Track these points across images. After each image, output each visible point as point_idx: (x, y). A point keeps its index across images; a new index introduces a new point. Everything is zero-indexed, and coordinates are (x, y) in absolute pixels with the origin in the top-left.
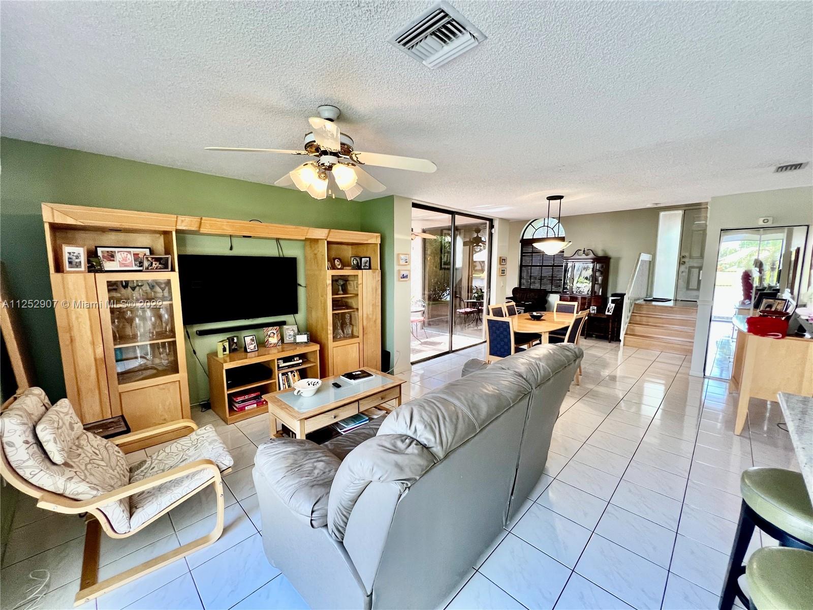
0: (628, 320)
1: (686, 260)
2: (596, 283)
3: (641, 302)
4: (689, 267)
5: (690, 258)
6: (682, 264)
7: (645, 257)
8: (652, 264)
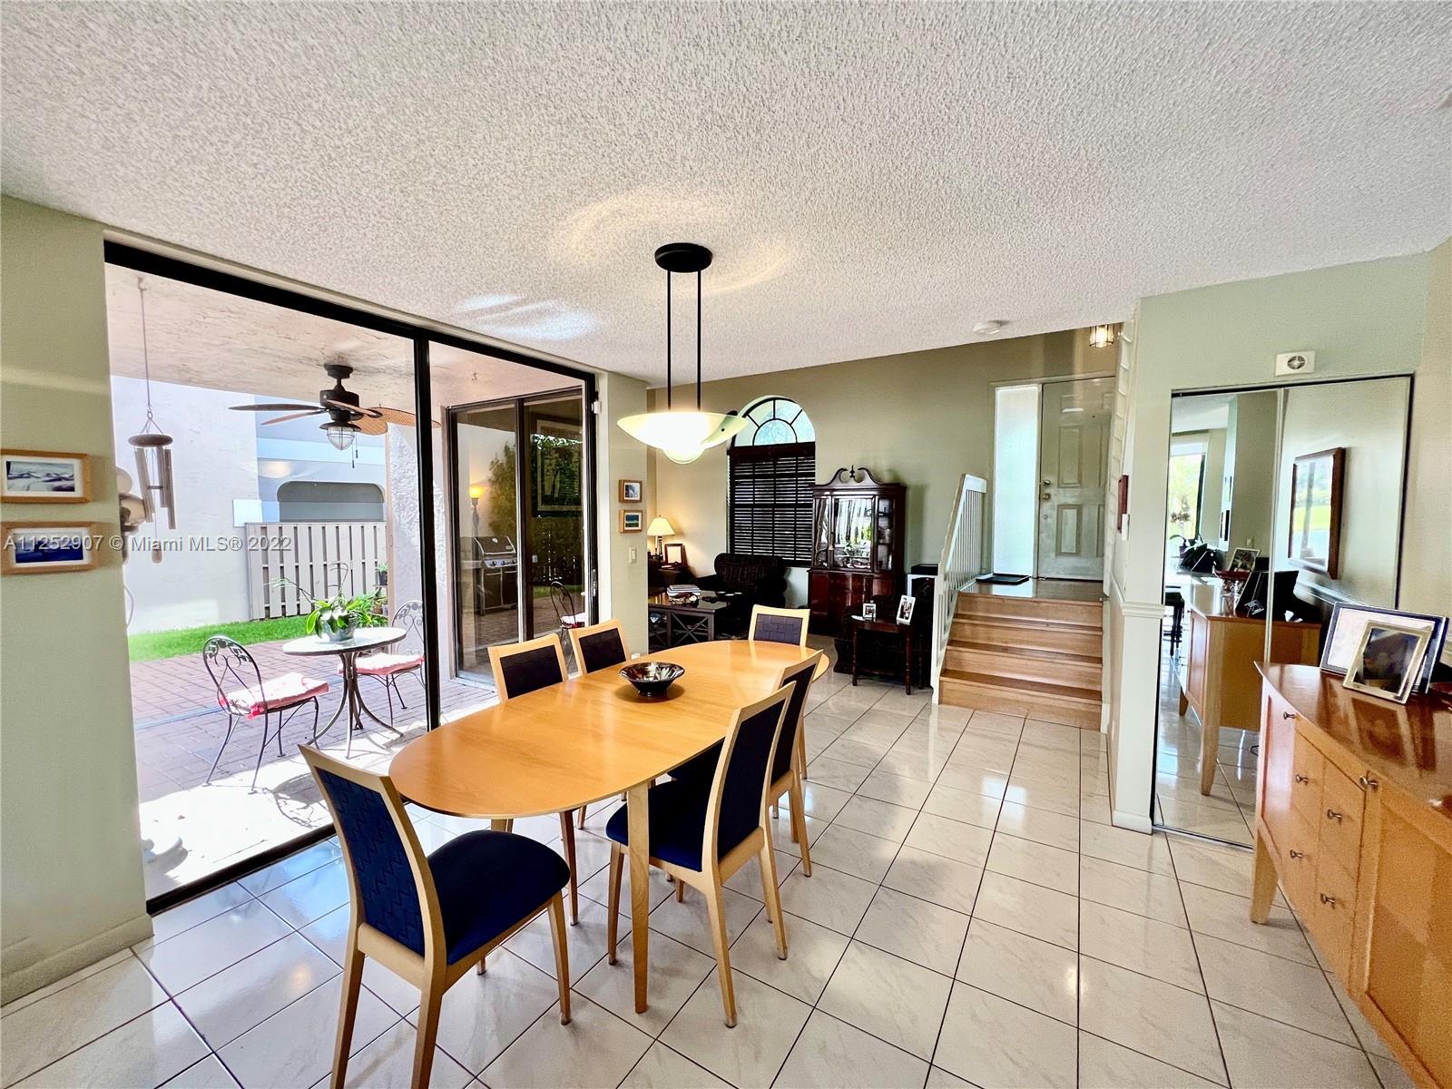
0: (946, 636)
1: (1050, 490)
2: (881, 541)
3: (970, 587)
4: (1059, 506)
5: (1059, 487)
6: (1045, 499)
7: (974, 484)
8: (987, 499)
